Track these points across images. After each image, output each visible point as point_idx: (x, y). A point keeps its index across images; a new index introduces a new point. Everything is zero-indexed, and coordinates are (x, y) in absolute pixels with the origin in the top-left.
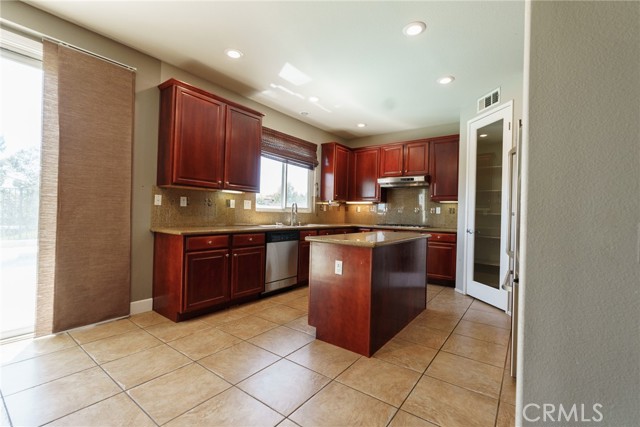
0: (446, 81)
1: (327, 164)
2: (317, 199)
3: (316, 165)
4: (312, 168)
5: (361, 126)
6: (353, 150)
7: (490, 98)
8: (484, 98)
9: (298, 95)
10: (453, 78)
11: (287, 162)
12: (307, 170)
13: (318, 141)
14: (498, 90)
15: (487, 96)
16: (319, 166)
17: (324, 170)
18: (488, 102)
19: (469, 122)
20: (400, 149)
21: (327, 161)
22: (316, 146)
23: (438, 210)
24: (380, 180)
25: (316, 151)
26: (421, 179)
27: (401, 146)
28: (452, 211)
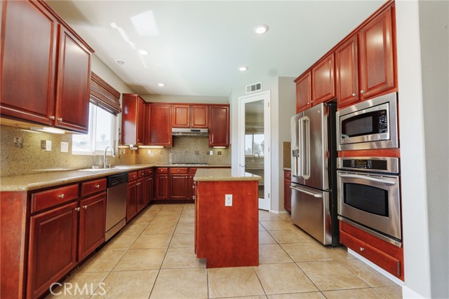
0: (243, 69)
1: (126, 112)
2: (119, 143)
3: (119, 112)
4: (115, 113)
5: (161, 85)
6: (147, 104)
7: (257, 89)
8: (251, 85)
9: (132, 44)
10: (247, 68)
11: (97, 105)
13: (121, 90)
14: (261, 82)
15: (253, 84)
17: (124, 118)
18: (253, 88)
19: (239, 98)
20: (187, 108)
21: (126, 109)
22: (120, 94)
23: (211, 153)
24: (174, 130)
25: (119, 99)
26: (205, 130)
27: (188, 106)
28: (220, 153)
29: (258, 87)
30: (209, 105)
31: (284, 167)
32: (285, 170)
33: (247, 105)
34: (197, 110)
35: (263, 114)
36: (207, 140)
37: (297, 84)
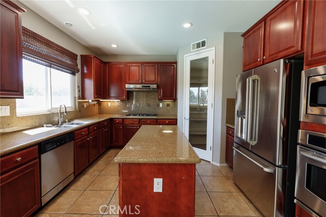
0: (187, 25)
1: (86, 71)
2: (79, 98)
3: (78, 71)
4: (73, 74)
5: (114, 46)
6: (105, 63)
7: (200, 43)
8: (196, 42)
10: (192, 24)
12: (69, 75)
13: (79, 52)
14: (205, 39)
15: (198, 42)
16: (80, 73)
17: (83, 77)
18: (198, 46)
19: (185, 56)
20: (139, 66)
21: (85, 68)
22: (77, 56)
23: (161, 105)
24: (127, 86)
25: (76, 60)
26: (155, 86)
27: (140, 65)
28: (168, 105)
29: (203, 44)
30: (158, 63)
31: (227, 123)
32: (227, 126)
33: (192, 62)
34: (147, 68)
35: (207, 70)
36: (157, 94)
37: (245, 39)
